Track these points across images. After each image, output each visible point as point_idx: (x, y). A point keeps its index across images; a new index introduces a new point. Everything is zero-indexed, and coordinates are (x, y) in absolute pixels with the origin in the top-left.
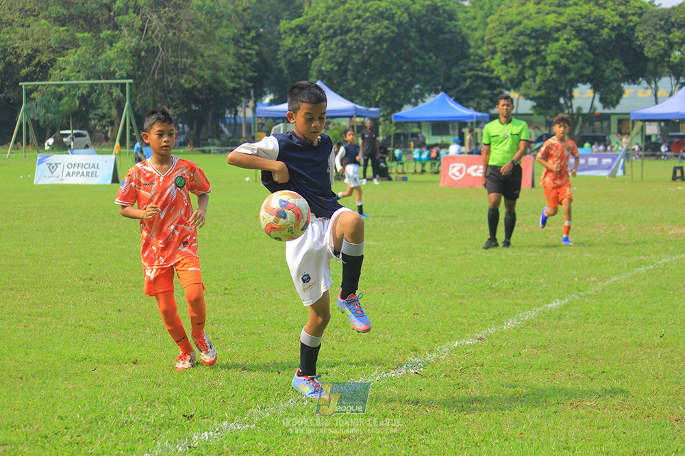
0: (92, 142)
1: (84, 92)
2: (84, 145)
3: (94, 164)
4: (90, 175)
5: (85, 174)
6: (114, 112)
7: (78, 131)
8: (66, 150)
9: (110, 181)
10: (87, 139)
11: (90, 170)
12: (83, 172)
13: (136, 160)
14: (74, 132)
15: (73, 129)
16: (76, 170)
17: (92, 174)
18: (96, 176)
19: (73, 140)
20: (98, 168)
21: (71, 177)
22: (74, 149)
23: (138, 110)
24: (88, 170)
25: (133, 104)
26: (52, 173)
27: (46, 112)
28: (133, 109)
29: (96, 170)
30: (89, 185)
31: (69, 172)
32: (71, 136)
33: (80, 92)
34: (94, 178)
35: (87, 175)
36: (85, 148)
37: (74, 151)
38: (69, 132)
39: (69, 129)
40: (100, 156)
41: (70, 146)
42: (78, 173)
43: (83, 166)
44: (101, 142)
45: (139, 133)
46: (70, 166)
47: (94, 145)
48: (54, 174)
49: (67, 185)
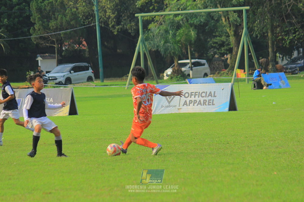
0: (211, 70)
1: (202, 20)
2: (203, 74)
3: (210, 93)
4: (207, 103)
5: (202, 103)
6: (232, 39)
7: (197, 60)
8: (185, 80)
9: (227, 109)
10: (206, 68)
11: (207, 99)
12: (200, 101)
13: (255, 87)
14: (193, 61)
15: (192, 58)
16: (193, 98)
17: (209, 102)
18: (213, 104)
19: (192, 70)
20: (215, 96)
21: (188, 107)
22: (193, 78)
23: (257, 36)
24: (205, 98)
25: (250, 30)
26: (169, 102)
27: (165, 42)
28: (251, 36)
29: (212, 98)
30: (206, 113)
31: (186, 101)
32: (190, 65)
33: (197, 20)
34: (211, 106)
35: (204, 103)
36: (204, 77)
37: (193, 80)
38: (188, 61)
39: (188, 59)
40: (217, 84)
41: (189, 75)
42: (195, 101)
43: (200, 95)
44: (220, 70)
45: (258, 59)
46: (187, 95)
47: (214, 74)
48: (172, 104)
49: (184, 113)
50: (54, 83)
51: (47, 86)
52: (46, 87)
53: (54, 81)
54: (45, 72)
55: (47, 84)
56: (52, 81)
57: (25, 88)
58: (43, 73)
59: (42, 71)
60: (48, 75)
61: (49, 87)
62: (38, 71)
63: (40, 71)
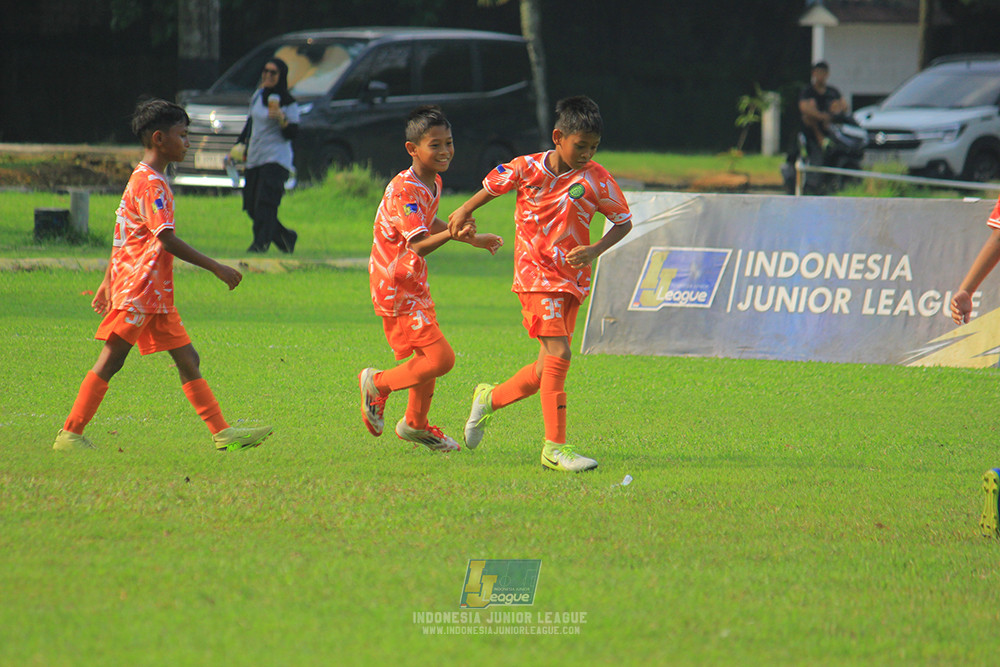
50: (904, 166)
51: (859, 180)
52: (849, 187)
53: (903, 154)
54: (847, 100)
55: (857, 167)
56: (891, 154)
57: (731, 189)
58: (836, 107)
59: (833, 94)
60: (869, 117)
61: (872, 188)
62: (811, 93)
63: (822, 91)
